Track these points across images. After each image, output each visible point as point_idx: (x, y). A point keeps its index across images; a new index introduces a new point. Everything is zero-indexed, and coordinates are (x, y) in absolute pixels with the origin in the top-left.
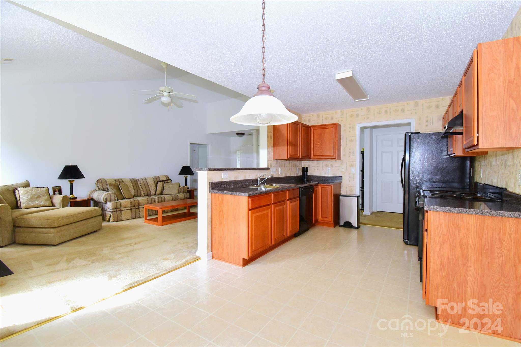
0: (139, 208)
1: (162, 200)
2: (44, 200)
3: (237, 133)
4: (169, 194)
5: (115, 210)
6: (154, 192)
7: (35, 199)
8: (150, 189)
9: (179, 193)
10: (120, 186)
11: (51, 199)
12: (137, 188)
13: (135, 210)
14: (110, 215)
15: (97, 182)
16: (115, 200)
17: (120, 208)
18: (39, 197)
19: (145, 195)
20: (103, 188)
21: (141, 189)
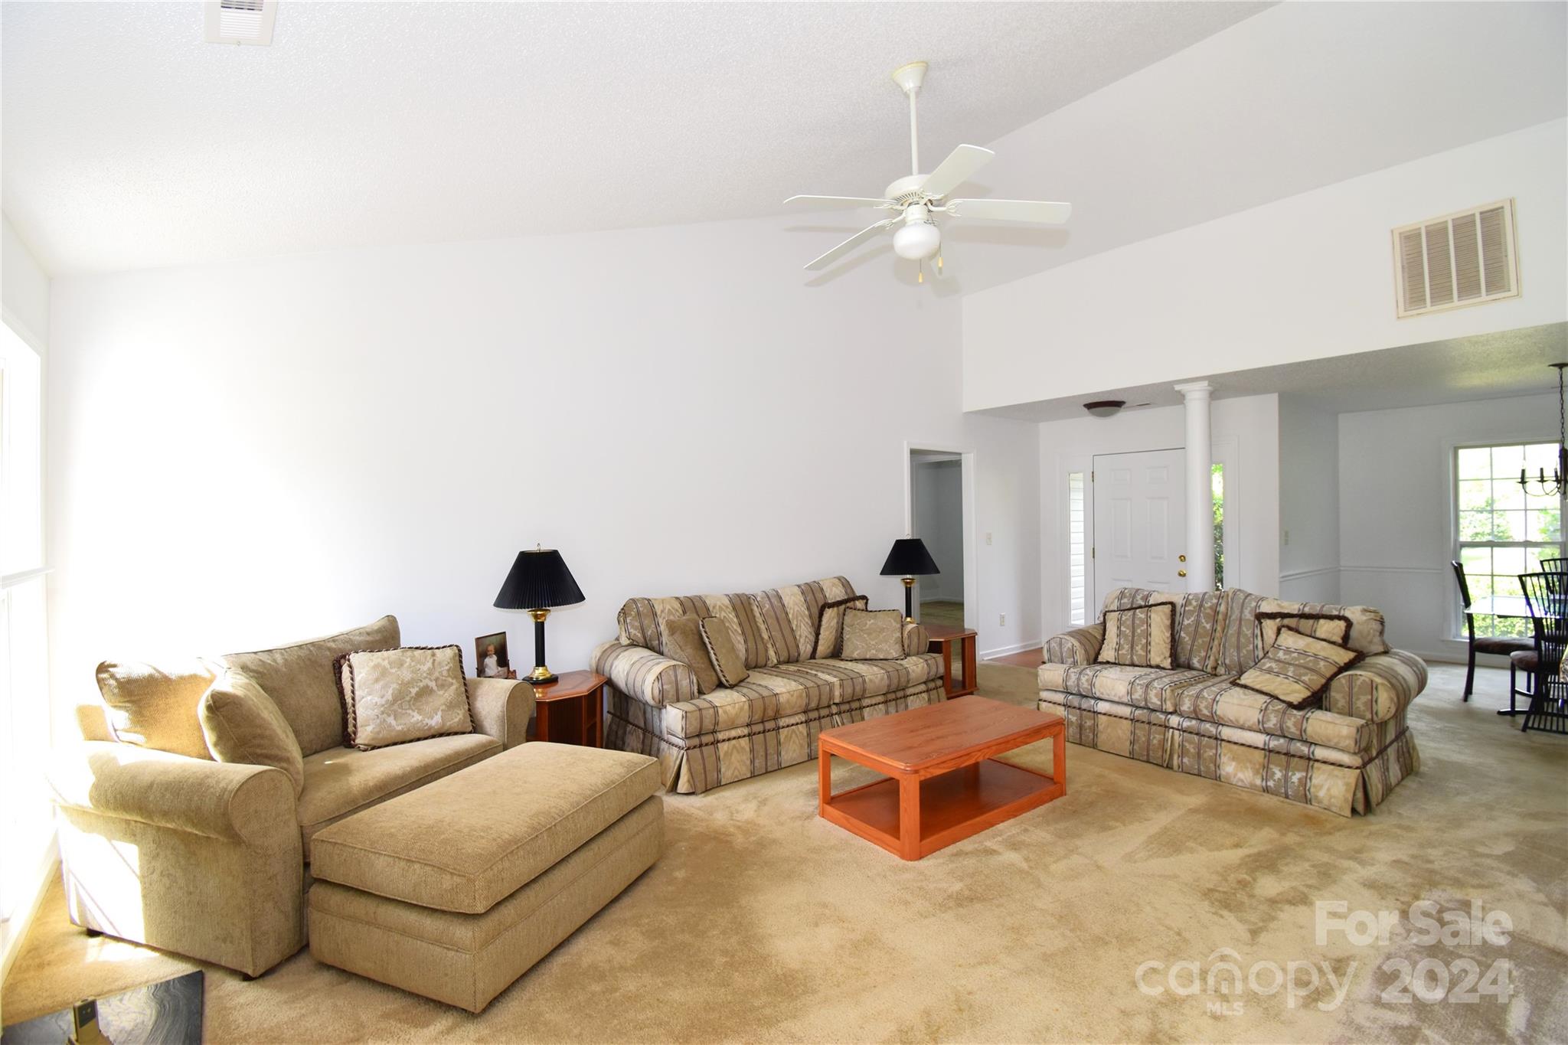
0: (779, 728)
1: (854, 689)
2: (444, 707)
3: (1090, 401)
4: (868, 657)
5: (696, 741)
6: (809, 646)
7: (409, 701)
8: (795, 638)
9: (907, 655)
10: (706, 632)
11: (468, 697)
12: (753, 634)
13: (765, 737)
14: (678, 762)
15: (624, 612)
16: (692, 697)
17: (714, 732)
18: (425, 692)
19: (781, 659)
20: (645, 639)
21: (765, 636)
